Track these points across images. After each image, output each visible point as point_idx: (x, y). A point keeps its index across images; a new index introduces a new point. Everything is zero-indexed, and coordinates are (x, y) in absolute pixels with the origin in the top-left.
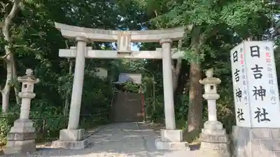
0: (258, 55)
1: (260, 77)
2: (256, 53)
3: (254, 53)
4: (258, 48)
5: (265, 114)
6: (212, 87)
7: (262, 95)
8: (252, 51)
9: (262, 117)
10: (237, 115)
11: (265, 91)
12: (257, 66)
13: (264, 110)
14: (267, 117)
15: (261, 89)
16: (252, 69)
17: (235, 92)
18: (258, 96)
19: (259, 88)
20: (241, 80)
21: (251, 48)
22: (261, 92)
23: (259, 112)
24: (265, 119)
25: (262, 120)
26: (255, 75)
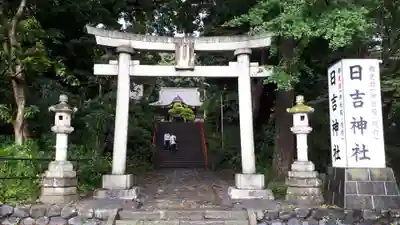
0: (360, 78)
1: (361, 106)
2: (357, 75)
3: (354, 75)
4: (360, 68)
5: (365, 151)
6: (302, 118)
7: (362, 128)
8: (352, 73)
9: (361, 155)
10: (333, 153)
11: (366, 122)
12: (357, 91)
13: (364, 146)
14: (367, 154)
15: (362, 121)
16: (352, 95)
17: (332, 124)
18: (356, 129)
19: (358, 120)
20: (338, 108)
21: (351, 68)
22: (361, 125)
23: (357, 149)
24: (365, 157)
25: (361, 159)
26: (354, 103)
